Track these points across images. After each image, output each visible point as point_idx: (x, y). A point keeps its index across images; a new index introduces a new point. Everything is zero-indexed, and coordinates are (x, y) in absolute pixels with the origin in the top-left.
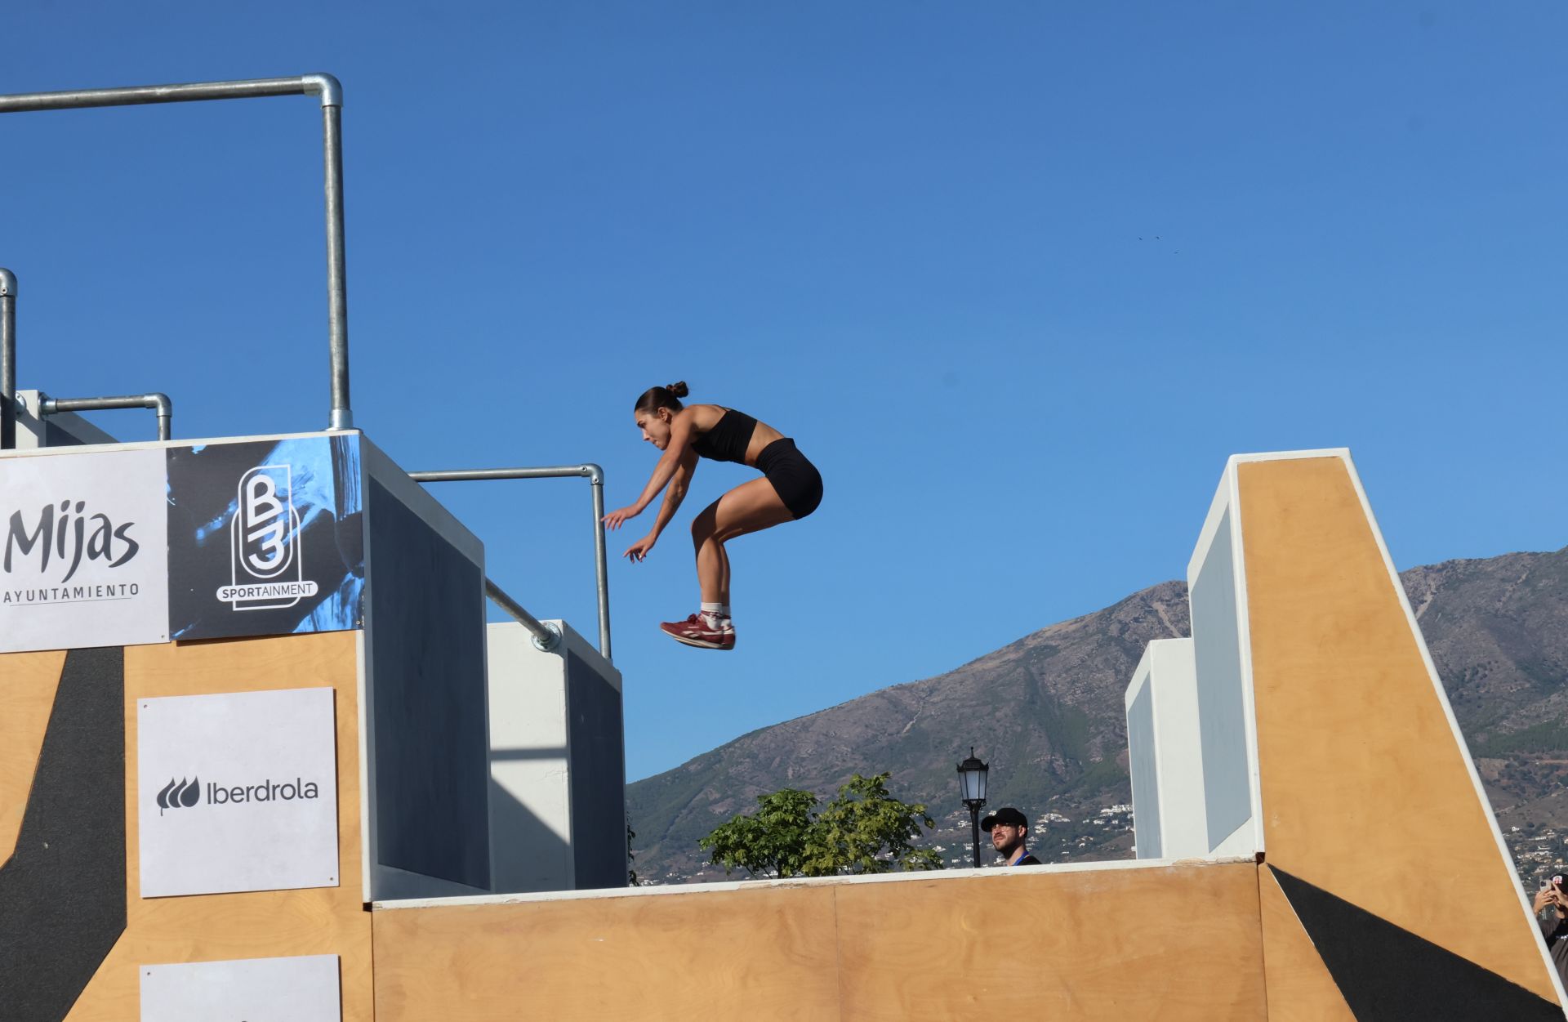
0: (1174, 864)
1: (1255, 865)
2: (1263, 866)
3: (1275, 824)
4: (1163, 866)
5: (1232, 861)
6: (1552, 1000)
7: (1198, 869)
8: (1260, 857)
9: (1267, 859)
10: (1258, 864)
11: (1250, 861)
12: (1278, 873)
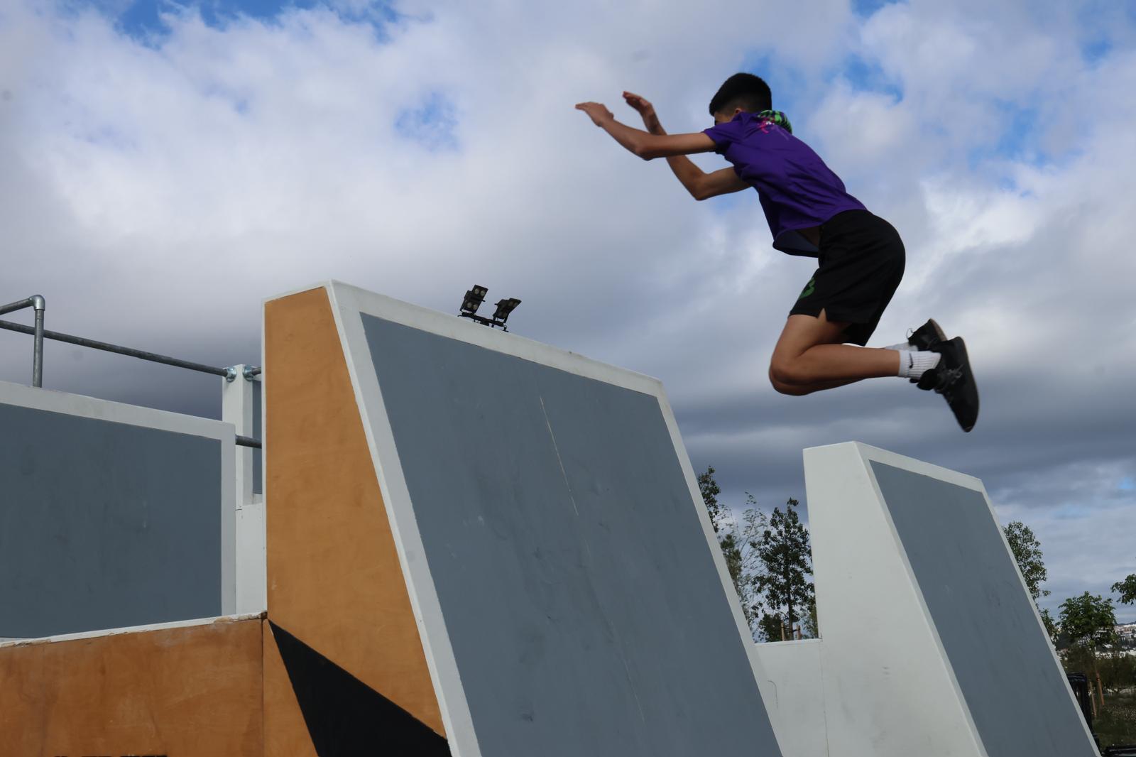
0: (215, 622)
1: (260, 621)
2: (266, 621)
3: (274, 587)
4: (208, 623)
5: (247, 618)
6: (441, 735)
7: (228, 625)
8: (264, 616)
9: (268, 617)
10: (262, 621)
11: (257, 618)
12: (275, 628)
